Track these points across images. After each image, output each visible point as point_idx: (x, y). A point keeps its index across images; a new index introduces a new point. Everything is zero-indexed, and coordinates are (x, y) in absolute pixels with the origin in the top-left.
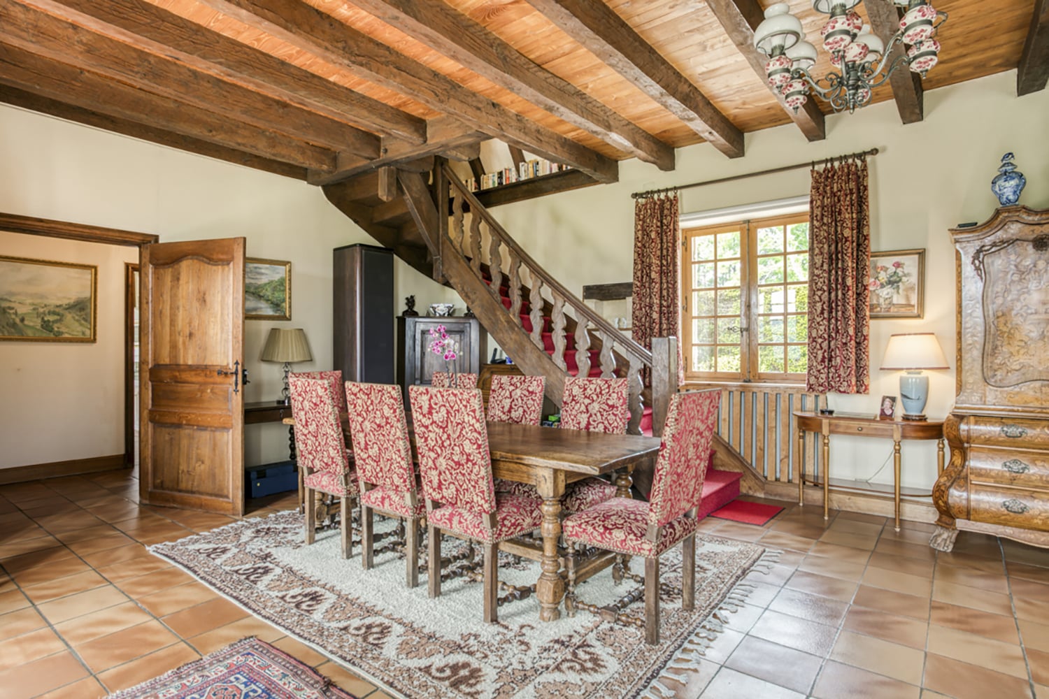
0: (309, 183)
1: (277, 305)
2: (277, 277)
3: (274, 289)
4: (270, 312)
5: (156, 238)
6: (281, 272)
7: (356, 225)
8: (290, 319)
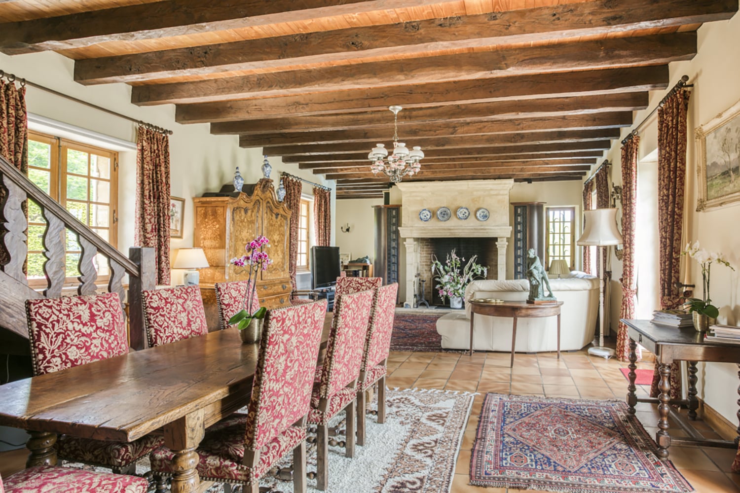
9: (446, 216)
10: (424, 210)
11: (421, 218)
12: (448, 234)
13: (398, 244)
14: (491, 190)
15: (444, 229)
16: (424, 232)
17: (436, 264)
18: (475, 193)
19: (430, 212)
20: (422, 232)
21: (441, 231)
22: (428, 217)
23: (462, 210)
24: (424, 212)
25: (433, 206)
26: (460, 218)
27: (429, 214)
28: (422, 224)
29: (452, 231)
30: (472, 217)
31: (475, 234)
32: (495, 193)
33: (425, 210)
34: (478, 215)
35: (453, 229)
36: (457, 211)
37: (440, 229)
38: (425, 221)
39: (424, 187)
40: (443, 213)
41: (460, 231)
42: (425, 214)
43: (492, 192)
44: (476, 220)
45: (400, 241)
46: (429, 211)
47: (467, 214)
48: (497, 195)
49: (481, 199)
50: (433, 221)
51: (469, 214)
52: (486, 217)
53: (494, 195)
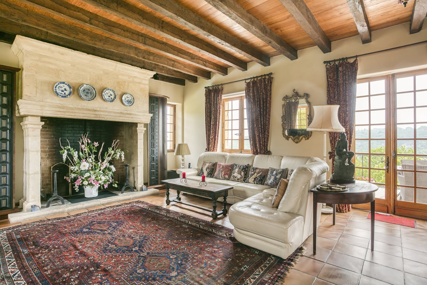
9: (89, 95)
10: (61, 83)
11: (56, 92)
12: (93, 116)
13: (12, 124)
14: (135, 77)
15: (89, 110)
16: (62, 110)
17: (68, 150)
18: (120, 77)
19: (70, 88)
20: (58, 109)
21: (85, 112)
22: (67, 93)
23: (107, 91)
24: (62, 85)
25: (74, 80)
26: (105, 100)
27: (68, 88)
28: (58, 101)
29: (97, 113)
30: (117, 100)
31: (121, 118)
32: (138, 81)
33: (64, 83)
34: (123, 98)
35: (98, 111)
36: (102, 92)
37: (83, 109)
38: (62, 97)
39: (62, 54)
40: (86, 91)
41: (107, 114)
42: (63, 89)
43: (136, 80)
44: (121, 104)
45: (15, 120)
46: (68, 85)
47: (113, 97)
48: (140, 83)
49: (126, 84)
50: (72, 98)
51: (115, 97)
52: (131, 102)
53: (137, 83)
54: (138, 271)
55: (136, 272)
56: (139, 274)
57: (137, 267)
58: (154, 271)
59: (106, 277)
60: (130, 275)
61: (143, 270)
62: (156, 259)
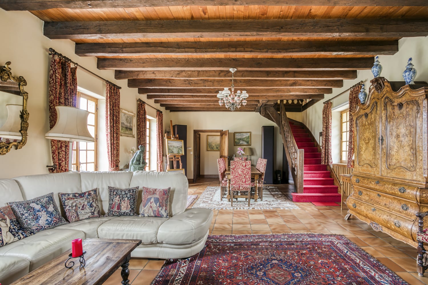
0: (256, 112)
1: (248, 142)
2: (247, 136)
3: (247, 139)
4: (246, 144)
5: (222, 130)
6: (249, 134)
7: (269, 120)
8: (251, 145)
54: (300, 275)
55: (302, 275)
56: (300, 273)
57: (299, 279)
58: (287, 270)
59: (329, 282)
60: (307, 275)
61: (296, 274)
62: (276, 279)
